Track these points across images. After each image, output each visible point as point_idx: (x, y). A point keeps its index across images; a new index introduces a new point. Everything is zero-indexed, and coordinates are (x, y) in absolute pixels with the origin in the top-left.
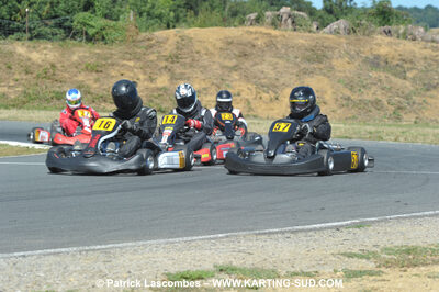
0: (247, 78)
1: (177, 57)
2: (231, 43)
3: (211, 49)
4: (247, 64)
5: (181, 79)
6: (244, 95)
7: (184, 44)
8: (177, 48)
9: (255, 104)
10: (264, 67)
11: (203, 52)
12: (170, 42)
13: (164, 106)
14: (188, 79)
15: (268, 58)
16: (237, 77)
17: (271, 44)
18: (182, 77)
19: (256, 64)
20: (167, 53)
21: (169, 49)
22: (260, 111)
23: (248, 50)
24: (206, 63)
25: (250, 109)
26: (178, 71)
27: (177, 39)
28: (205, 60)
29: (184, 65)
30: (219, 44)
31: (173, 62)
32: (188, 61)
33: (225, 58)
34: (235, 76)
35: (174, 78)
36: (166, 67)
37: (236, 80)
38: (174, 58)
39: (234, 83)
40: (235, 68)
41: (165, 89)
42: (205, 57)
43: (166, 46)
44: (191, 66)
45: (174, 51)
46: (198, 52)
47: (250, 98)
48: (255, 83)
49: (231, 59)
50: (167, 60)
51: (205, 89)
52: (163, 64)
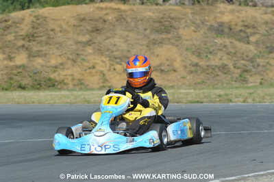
0: (100, 51)
1: (33, 36)
2: (83, 20)
3: (65, 26)
4: (100, 38)
5: (38, 56)
6: (98, 68)
7: (39, 22)
8: (33, 28)
9: (109, 75)
10: (116, 40)
11: (58, 29)
12: (26, 22)
13: (23, 83)
14: (45, 55)
15: (119, 31)
16: (91, 51)
17: (121, 18)
18: (39, 54)
19: (109, 38)
20: (23, 33)
21: (25, 29)
22: (114, 81)
23: (100, 25)
24: (61, 39)
25: (106, 81)
26: (35, 49)
27: (32, 18)
28: (59, 37)
29: (40, 43)
30: (73, 21)
31: (29, 41)
32: (44, 39)
33: (79, 35)
34: (89, 50)
35: (31, 56)
36: (23, 46)
37: (90, 54)
38: (31, 37)
39: (88, 57)
40: (89, 43)
41: (23, 67)
42: (59, 34)
43: (23, 26)
44: (47, 43)
45: (31, 31)
46: (52, 30)
47: (105, 69)
48: (108, 56)
49: (84, 35)
50: (24, 39)
51: (62, 64)
52: (20, 43)
